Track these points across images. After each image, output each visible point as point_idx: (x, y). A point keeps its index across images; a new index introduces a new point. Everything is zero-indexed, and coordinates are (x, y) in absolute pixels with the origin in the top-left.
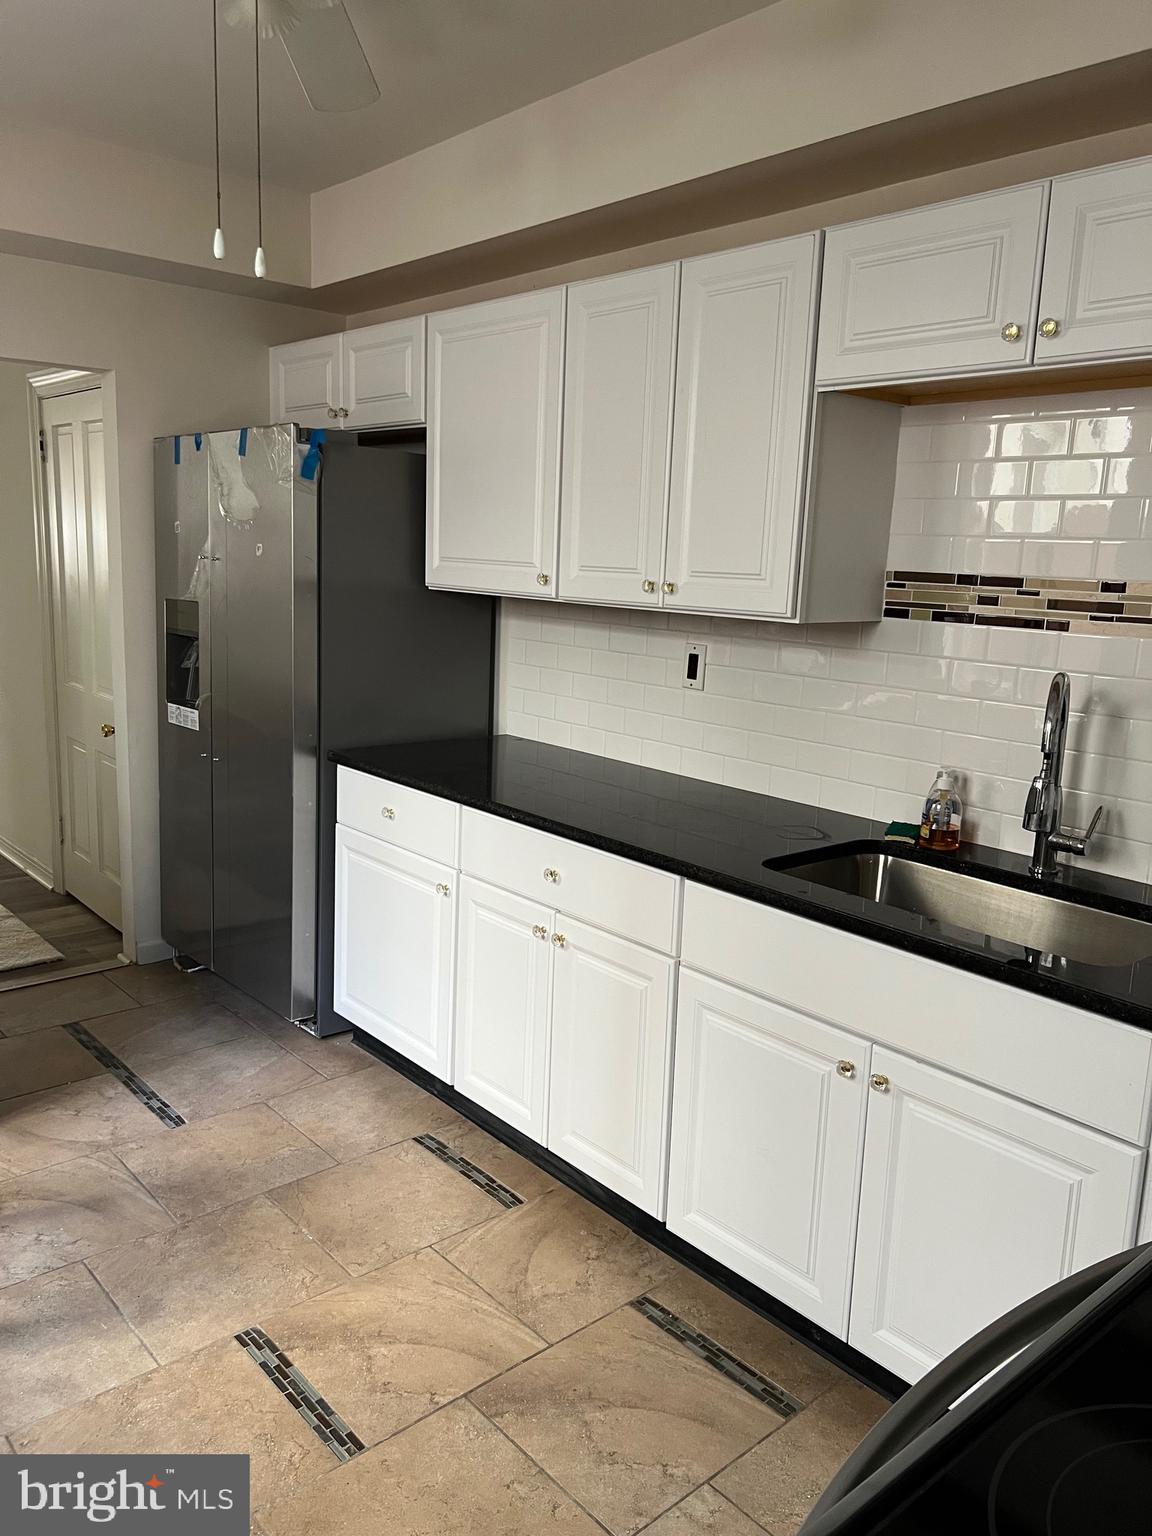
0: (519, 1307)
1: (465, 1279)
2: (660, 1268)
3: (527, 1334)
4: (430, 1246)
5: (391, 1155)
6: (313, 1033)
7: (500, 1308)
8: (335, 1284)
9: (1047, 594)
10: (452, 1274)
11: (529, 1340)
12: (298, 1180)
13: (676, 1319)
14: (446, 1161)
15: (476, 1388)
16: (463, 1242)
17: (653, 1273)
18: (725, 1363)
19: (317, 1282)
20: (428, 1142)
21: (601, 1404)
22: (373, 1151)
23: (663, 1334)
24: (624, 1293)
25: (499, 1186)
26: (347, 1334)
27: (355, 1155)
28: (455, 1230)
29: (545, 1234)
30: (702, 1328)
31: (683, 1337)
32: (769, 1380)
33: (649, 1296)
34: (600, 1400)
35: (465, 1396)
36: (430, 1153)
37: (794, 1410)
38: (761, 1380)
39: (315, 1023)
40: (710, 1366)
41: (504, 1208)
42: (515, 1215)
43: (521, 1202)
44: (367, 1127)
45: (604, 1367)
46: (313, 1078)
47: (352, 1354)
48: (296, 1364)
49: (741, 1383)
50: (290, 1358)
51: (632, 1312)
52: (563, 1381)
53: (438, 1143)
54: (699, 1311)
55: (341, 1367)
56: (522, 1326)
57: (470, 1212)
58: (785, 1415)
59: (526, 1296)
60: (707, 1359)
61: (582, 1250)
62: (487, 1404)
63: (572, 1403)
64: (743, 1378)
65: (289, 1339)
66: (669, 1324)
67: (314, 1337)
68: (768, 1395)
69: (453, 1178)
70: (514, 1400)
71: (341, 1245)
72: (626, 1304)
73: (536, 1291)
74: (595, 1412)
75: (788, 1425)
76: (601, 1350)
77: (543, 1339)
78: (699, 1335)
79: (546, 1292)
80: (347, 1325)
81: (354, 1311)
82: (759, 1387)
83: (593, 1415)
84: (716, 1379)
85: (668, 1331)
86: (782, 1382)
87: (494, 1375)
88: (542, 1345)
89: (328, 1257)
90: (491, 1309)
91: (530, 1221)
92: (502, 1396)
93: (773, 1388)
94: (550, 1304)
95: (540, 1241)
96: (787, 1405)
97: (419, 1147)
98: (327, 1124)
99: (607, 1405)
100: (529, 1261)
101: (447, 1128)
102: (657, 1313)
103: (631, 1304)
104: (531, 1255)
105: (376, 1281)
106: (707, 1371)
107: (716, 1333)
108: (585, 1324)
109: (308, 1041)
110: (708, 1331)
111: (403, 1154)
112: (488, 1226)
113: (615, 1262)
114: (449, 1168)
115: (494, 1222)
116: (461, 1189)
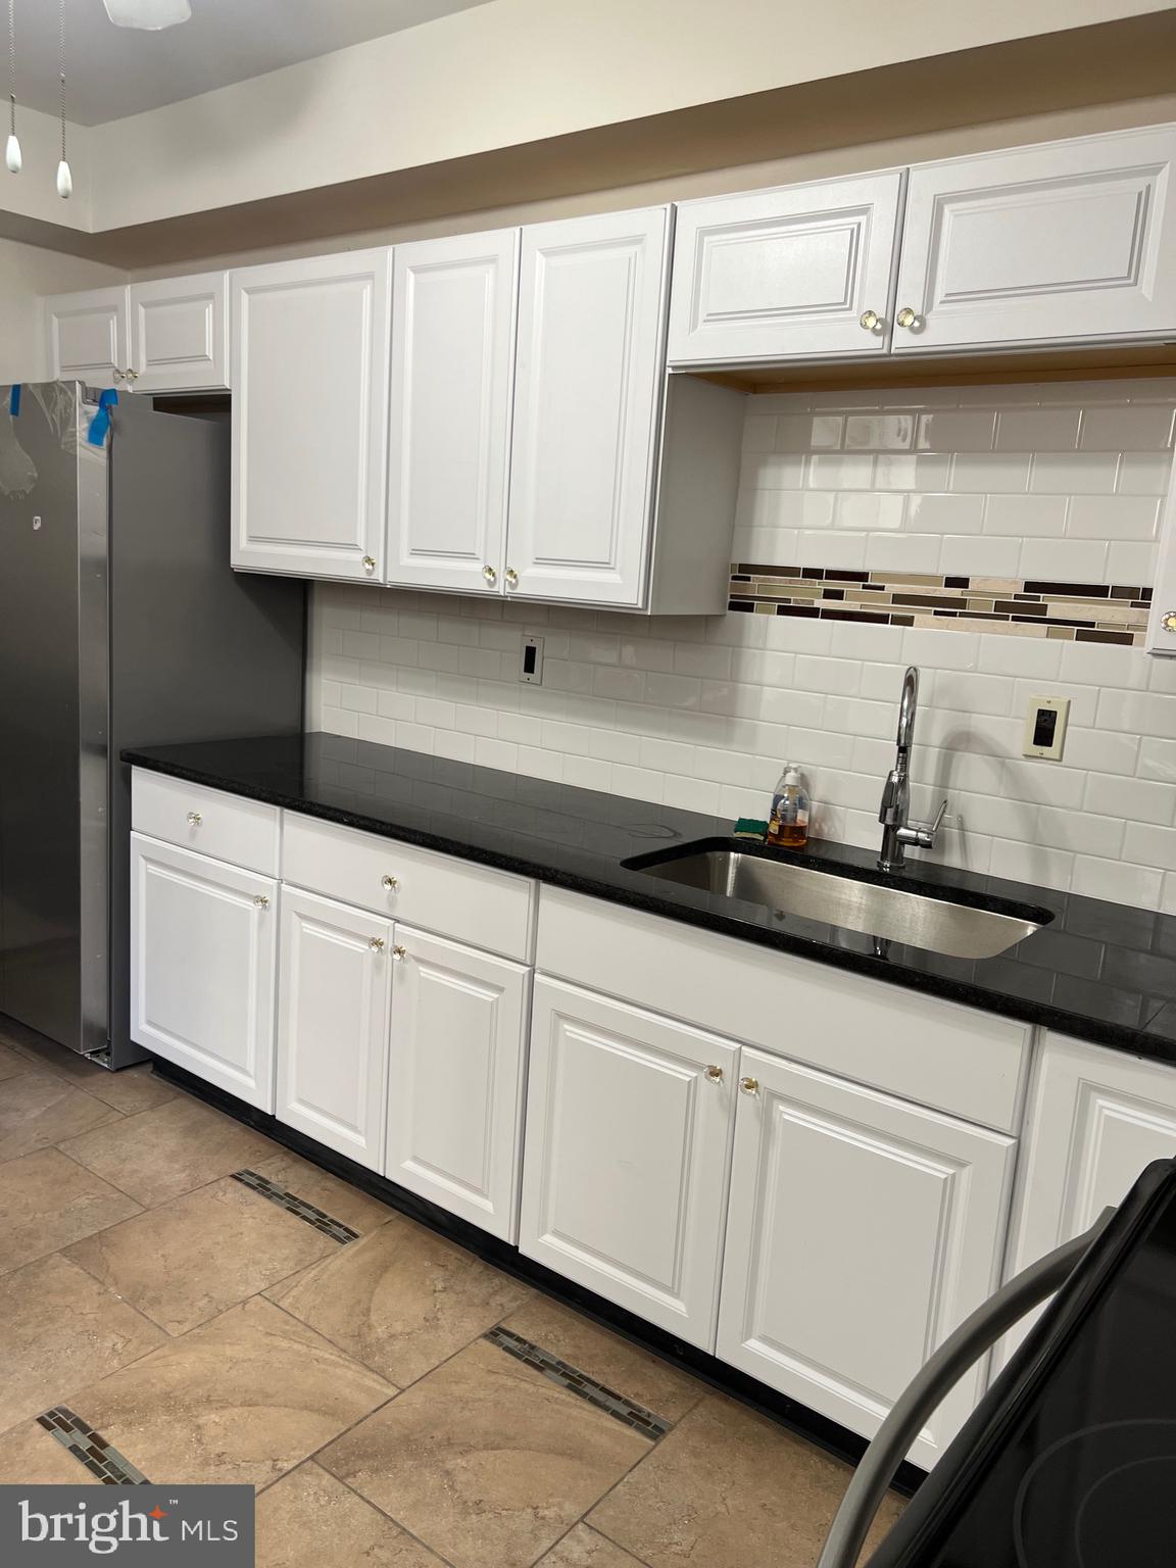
0: (364, 1352)
1: (301, 1327)
2: (512, 1294)
3: (374, 1380)
4: (259, 1294)
5: (207, 1196)
6: (106, 1066)
7: (343, 1356)
8: (152, 1348)
9: (892, 588)
10: (286, 1323)
11: (378, 1387)
12: (100, 1232)
13: (533, 1347)
14: (269, 1198)
15: (323, 1448)
16: (296, 1286)
17: (504, 1300)
18: (589, 1389)
19: (130, 1347)
20: (246, 1178)
21: (461, 1449)
22: (186, 1193)
23: (521, 1365)
24: (474, 1325)
25: (332, 1221)
26: (170, 1401)
27: (164, 1199)
28: (285, 1274)
29: (384, 1268)
30: (562, 1355)
31: (542, 1366)
32: (634, 1402)
33: (504, 1325)
34: (461, 1444)
35: (312, 1458)
36: (251, 1191)
37: (662, 1431)
38: (627, 1403)
39: (108, 1054)
40: (573, 1394)
41: (338, 1244)
42: (351, 1252)
43: (356, 1236)
44: (177, 1166)
45: (463, 1408)
46: (109, 1115)
47: (178, 1426)
48: (113, 1444)
49: (606, 1408)
50: (105, 1438)
51: (486, 1344)
52: (419, 1429)
53: (260, 1178)
54: (555, 1336)
55: (166, 1441)
56: (369, 1373)
57: (302, 1252)
58: (654, 1437)
59: (371, 1339)
60: (569, 1387)
61: (428, 1283)
62: (336, 1463)
63: (431, 1452)
64: (607, 1404)
65: (102, 1416)
66: (529, 1355)
67: (133, 1410)
68: (636, 1418)
69: (278, 1215)
70: (364, 1456)
71: (156, 1301)
72: (480, 1337)
73: (381, 1331)
74: (455, 1459)
75: (657, 1449)
76: (458, 1390)
77: (393, 1384)
78: (559, 1363)
79: (392, 1331)
80: (170, 1393)
81: (177, 1376)
82: (624, 1410)
83: (456, 1462)
84: (581, 1408)
85: (527, 1361)
86: (649, 1402)
87: (342, 1431)
88: (392, 1391)
89: (142, 1317)
90: (333, 1357)
91: (367, 1256)
92: (353, 1453)
93: (640, 1411)
94: (397, 1346)
95: (381, 1276)
96: (655, 1427)
97: (239, 1184)
98: (128, 1167)
99: (467, 1450)
100: (370, 1300)
101: (268, 1161)
102: (512, 1343)
103: (485, 1336)
104: (372, 1293)
105: (200, 1339)
106: (571, 1400)
107: (576, 1358)
108: (437, 1363)
109: (103, 1075)
110: (568, 1356)
111: (221, 1194)
112: (323, 1265)
113: (464, 1292)
114: (275, 1206)
115: (329, 1261)
116: (289, 1227)
